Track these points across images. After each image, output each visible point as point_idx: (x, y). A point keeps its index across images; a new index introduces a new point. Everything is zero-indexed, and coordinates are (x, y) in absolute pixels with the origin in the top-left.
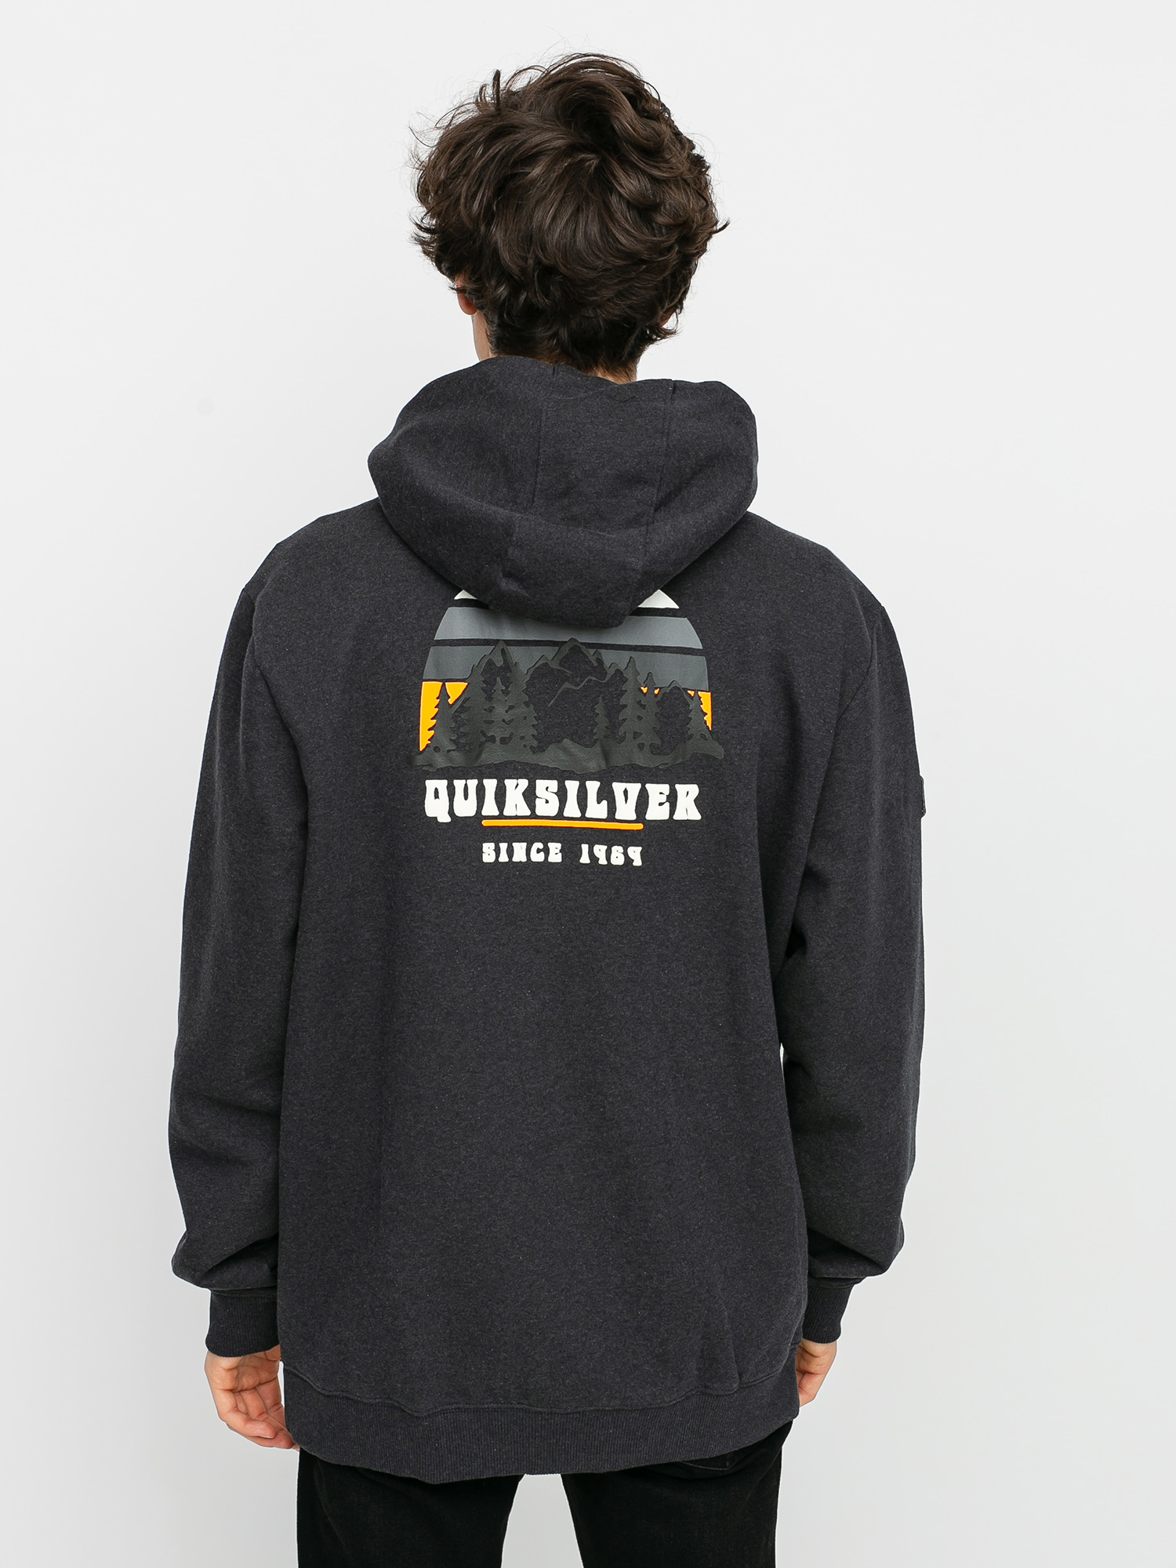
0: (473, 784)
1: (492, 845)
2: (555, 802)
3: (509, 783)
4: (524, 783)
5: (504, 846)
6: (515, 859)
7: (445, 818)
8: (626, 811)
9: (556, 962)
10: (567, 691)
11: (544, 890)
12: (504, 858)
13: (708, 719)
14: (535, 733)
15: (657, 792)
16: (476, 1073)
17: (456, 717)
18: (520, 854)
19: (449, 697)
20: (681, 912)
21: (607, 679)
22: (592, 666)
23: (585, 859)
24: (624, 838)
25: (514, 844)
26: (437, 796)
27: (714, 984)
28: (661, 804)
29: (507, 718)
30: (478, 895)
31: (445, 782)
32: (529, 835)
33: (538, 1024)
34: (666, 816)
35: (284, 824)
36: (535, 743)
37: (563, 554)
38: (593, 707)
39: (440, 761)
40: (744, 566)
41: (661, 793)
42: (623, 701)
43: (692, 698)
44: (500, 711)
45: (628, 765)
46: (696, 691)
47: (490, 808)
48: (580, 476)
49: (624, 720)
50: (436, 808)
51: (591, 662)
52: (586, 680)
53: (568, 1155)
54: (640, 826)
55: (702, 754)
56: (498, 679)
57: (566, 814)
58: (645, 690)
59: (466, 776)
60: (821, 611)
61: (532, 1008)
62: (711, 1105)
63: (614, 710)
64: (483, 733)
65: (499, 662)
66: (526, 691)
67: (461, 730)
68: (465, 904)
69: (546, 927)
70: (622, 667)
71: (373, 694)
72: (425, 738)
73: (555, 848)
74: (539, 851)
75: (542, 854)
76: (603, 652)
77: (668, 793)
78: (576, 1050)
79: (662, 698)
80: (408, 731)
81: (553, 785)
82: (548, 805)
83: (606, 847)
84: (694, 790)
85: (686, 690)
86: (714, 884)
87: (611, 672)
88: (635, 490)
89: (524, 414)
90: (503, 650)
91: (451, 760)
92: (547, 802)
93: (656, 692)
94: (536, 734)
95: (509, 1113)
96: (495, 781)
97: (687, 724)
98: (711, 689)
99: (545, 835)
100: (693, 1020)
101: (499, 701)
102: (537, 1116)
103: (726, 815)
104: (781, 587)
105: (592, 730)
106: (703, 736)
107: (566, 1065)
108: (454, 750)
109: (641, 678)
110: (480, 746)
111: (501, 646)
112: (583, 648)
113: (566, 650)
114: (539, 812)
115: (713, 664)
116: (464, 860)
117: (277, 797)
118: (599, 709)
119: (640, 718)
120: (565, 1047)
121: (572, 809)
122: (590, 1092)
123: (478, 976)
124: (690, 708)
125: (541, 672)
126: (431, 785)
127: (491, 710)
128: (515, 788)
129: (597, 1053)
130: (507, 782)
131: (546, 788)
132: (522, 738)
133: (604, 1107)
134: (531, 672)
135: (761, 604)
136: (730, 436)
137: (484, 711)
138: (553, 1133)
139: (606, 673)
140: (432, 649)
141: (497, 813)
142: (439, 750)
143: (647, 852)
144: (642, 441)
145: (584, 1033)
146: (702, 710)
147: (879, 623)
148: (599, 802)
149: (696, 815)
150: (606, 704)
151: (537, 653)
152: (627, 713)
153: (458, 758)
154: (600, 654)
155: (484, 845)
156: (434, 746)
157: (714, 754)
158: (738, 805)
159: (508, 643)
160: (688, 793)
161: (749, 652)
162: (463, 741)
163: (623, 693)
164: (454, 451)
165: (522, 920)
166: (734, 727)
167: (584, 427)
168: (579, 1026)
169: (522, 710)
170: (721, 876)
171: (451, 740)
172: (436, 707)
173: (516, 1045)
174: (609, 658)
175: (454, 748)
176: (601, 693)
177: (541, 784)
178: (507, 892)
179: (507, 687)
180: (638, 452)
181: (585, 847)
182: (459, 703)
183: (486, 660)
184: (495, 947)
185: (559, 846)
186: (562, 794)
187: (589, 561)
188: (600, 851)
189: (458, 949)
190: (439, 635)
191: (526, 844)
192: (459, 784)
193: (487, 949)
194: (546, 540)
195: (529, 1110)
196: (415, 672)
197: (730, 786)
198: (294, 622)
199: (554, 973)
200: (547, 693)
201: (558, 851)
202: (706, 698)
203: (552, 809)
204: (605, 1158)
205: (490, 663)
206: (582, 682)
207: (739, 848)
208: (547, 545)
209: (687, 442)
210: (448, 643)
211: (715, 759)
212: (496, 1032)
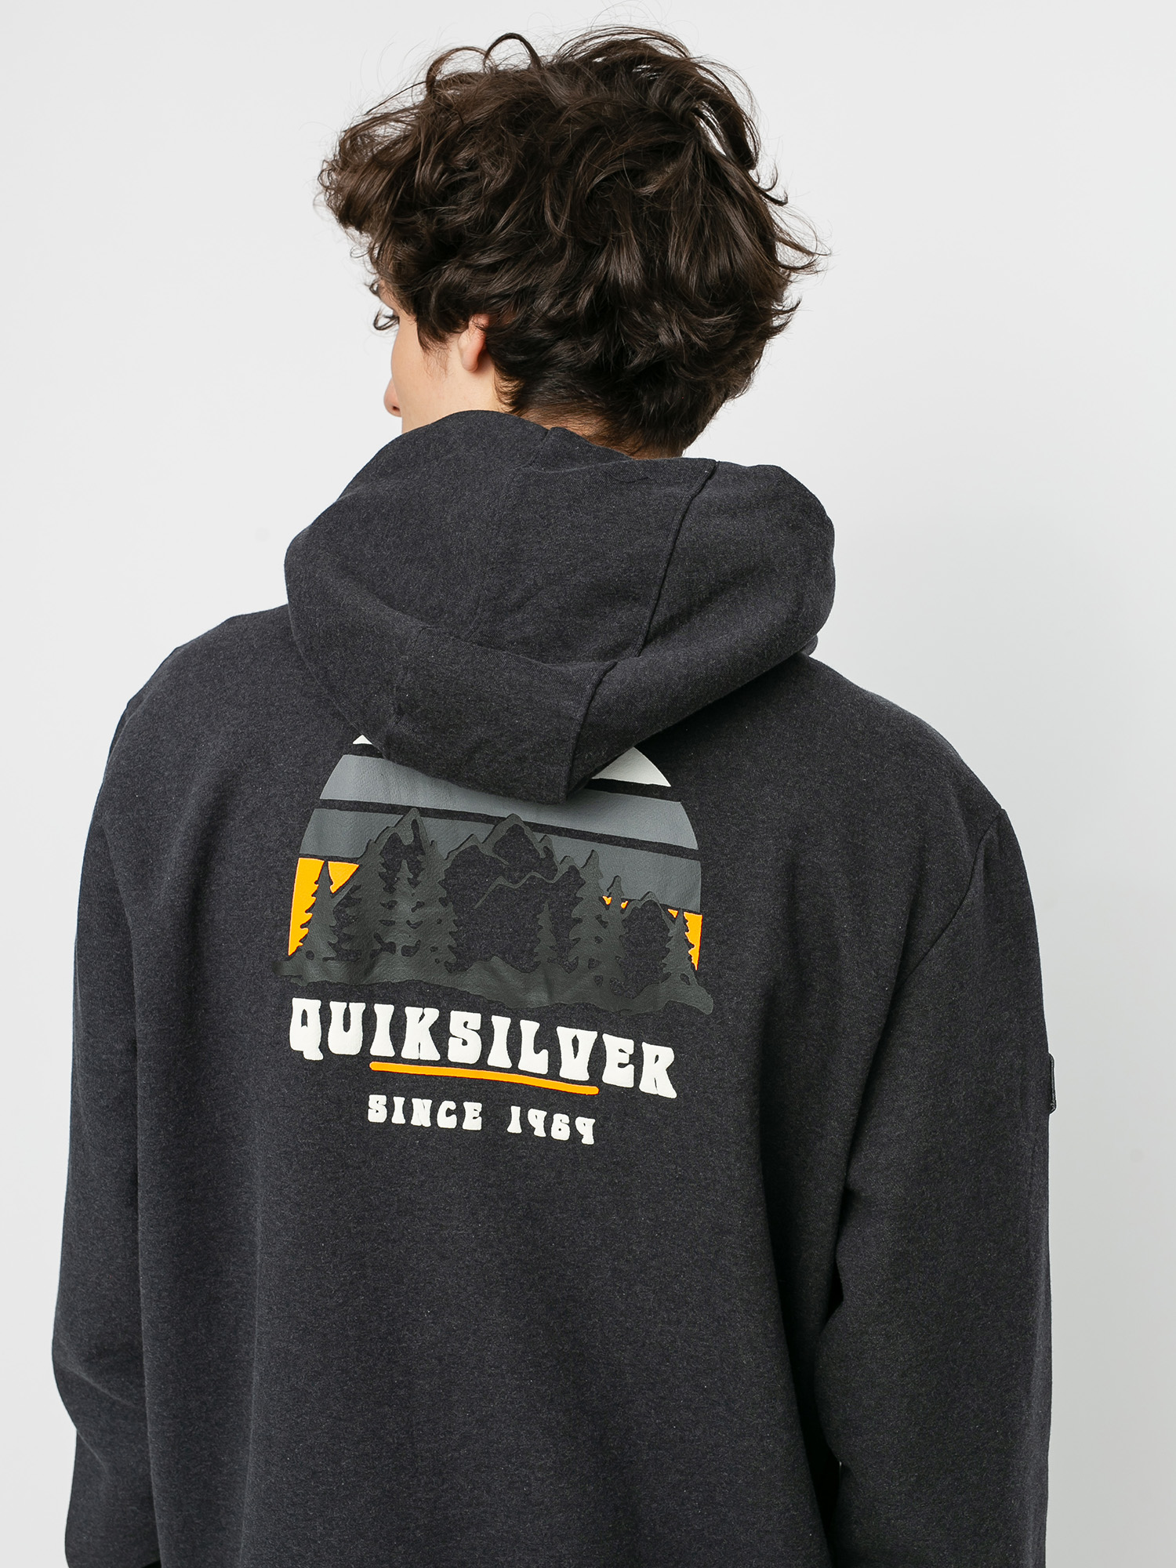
0: (357, 1009)
1: (383, 1099)
2: (475, 1042)
3: (412, 1013)
4: (433, 1015)
5: (399, 1102)
6: (415, 1122)
7: (313, 1054)
8: (575, 1067)
9: (468, 1273)
10: (501, 889)
11: (454, 1170)
12: (398, 1118)
13: (694, 953)
14: (454, 943)
15: (618, 1047)
16: (341, 1420)
17: (340, 911)
18: (421, 1115)
19: (332, 883)
20: (651, 1220)
21: (556, 879)
22: (538, 858)
23: (515, 1127)
24: (573, 1105)
25: (414, 1101)
26: (304, 1022)
27: (696, 1330)
28: (621, 1065)
29: (414, 919)
30: (359, 1168)
31: (317, 1004)
32: (436, 1089)
33: (440, 1360)
34: (630, 1084)
35: (112, 1038)
36: (452, 958)
37: (472, 686)
38: (534, 916)
39: (314, 974)
40: (779, 735)
41: (621, 1051)
42: (576, 913)
43: (673, 920)
44: (405, 908)
45: (579, 1004)
46: (681, 911)
47: (382, 1045)
48: (540, 582)
49: (577, 940)
50: (304, 1040)
51: (535, 850)
52: (527, 877)
53: (475, 1549)
54: (593, 1090)
55: (682, 1004)
56: (404, 863)
57: (491, 1062)
58: (608, 901)
59: (347, 997)
60: (891, 812)
61: (431, 1336)
62: (690, 1493)
63: (564, 923)
64: (379, 938)
65: (408, 839)
66: (444, 884)
67: (345, 930)
68: (338, 1179)
69: (455, 1223)
70: (579, 863)
71: (236, 869)
72: (296, 937)
73: (473, 1109)
74: (449, 1113)
75: (454, 1118)
76: (554, 838)
77: (631, 1052)
78: (491, 1401)
79: (630, 917)
80: (276, 926)
81: (475, 1019)
82: (464, 1049)
83: (544, 1113)
84: (667, 1055)
85: (666, 907)
86: (694, 1193)
87: (563, 869)
88: (620, 609)
89: (481, 489)
90: (415, 822)
91: (327, 972)
92: (465, 1043)
93: (623, 905)
94: (455, 946)
95: (388, 1482)
96: (390, 1009)
97: (663, 958)
98: (704, 910)
99: (458, 1090)
100: (665, 1372)
101: (404, 893)
102: (432, 1490)
103: (712, 1097)
104: (832, 771)
105: (532, 949)
106: (684, 978)
107: (477, 1421)
108: (333, 959)
109: (605, 883)
110: (372, 956)
111: (412, 816)
112: (527, 830)
113: (503, 830)
114: (452, 1057)
115: (711, 873)
116: (340, 1117)
117: (108, 999)
118: (544, 919)
119: (598, 940)
120: (476, 1395)
121: (499, 1056)
122: (510, 1462)
123: (352, 1283)
124: (670, 935)
125: (467, 858)
126: (299, 1004)
127: (391, 906)
128: (420, 1021)
129: (523, 1407)
130: (409, 1010)
131: (464, 1023)
132: (434, 949)
133: (529, 1485)
134: (452, 857)
135: (795, 793)
136: (774, 544)
137: (380, 907)
138: (454, 1516)
139: (556, 870)
140: (316, 812)
141: (391, 1053)
142: (313, 956)
143: (602, 1126)
144: (637, 539)
145: (504, 1378)
146: (687, 940)
147: (992, 833)
148: (537, 1051)
149: (668, 1091)
150: (553, 913)
151: (464, 829)
152: (584, 931)
153: (337, 971)
154: (550, 841)
155: (371, 1097)
156: (307, 951)
157: (699, 1006)
158: (729, 1085)
159: (424, 812)
160: (657, 1057)
161: (766, 861)
162: (346, 946)
163: (576, 901)
164: (387, 536)
165: (422, 1210)
166: (733, 969)
167: (557, 512)
168: (497, 1367)
169: (435, 910)
170: (703, 1184)
171: (330, 944)
172: (312, 896)
173: (405, 1386)
174: (562, 848)
175: (333, 955)
176: (546, 897)
177: (457, 1018)
178: (402, 1167)
179: (416, 876)
180: (628, 554)
181: (515, 1111)
182: (345, 892)
183: (388, 835)
184: (380, 1244)
185: (479, 1106)
186: (486, 1034)
187: (509, 700)
188: (536, 1117)
189: (324, 1241)
190: (326, 795)
191: (431, 1101)
192: (337, 1008)
193: (368, 1245)
194: (451, 664)
195: (419, 1480)
196: (291, 842)
197: (719, 1055)
198: (152, 757)
199: (465, 1289)
200: (474, 889)
201: (477, 1114)
202: (695, 924)
203: (472, 1054)
204: (527, 1558)
205: (395, 840)
206: (521, 878)
207: (728, 1147)
208: (451, 671)
209: (706, 546)
210: (337, 805)
211: (699, 1013)
212: (375, 1365)
